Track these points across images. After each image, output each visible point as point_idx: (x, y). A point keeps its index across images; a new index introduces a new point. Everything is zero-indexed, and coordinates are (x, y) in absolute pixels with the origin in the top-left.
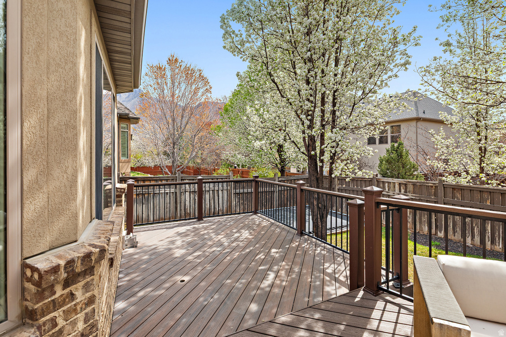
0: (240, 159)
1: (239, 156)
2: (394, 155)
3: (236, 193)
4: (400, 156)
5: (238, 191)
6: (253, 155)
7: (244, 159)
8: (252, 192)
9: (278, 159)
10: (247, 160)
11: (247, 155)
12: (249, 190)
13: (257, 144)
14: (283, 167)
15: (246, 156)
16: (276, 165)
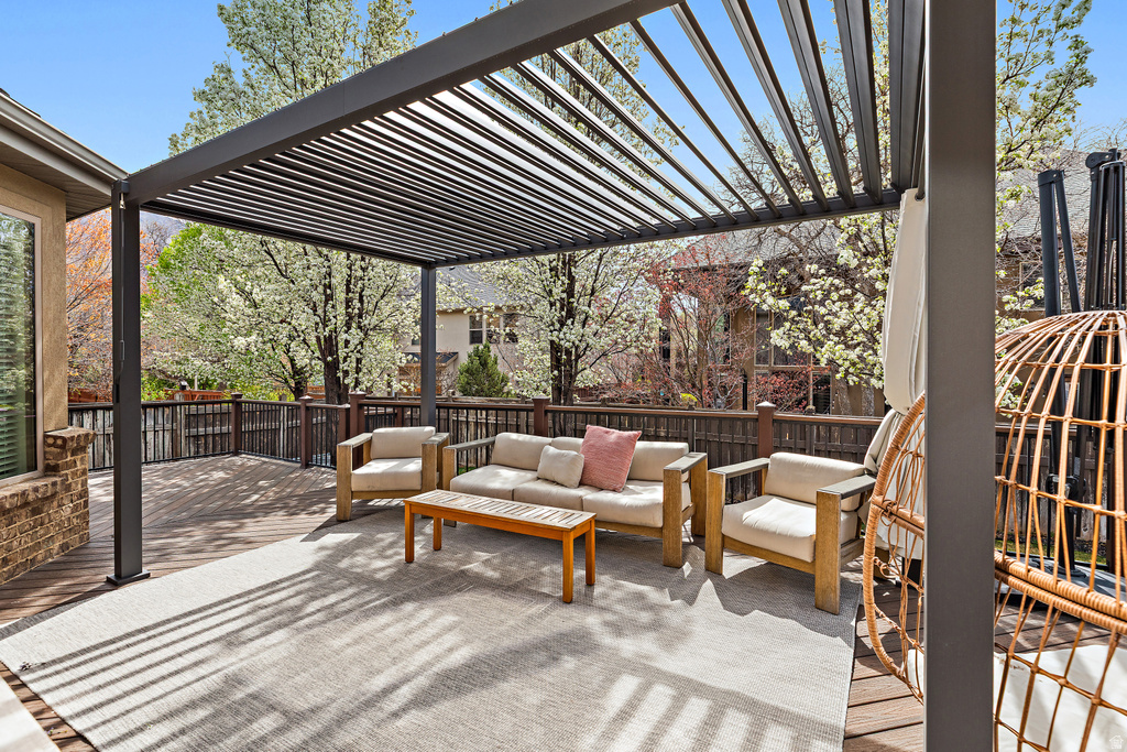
0: (198, 367)
1: (198, 362)
2: (477, 362)
3: (189, 436)
4: (484, 364)
5: (193, 431)
6: (230, 361)
7: (210, 367)
8: (229, 433)
9: (289, 366)
10: (218, 371)
11: (215, 359)
12: (225, 429)
13: (240, 342)
14: (300, 383)
15: (213, 362)
16: (286, 379)
